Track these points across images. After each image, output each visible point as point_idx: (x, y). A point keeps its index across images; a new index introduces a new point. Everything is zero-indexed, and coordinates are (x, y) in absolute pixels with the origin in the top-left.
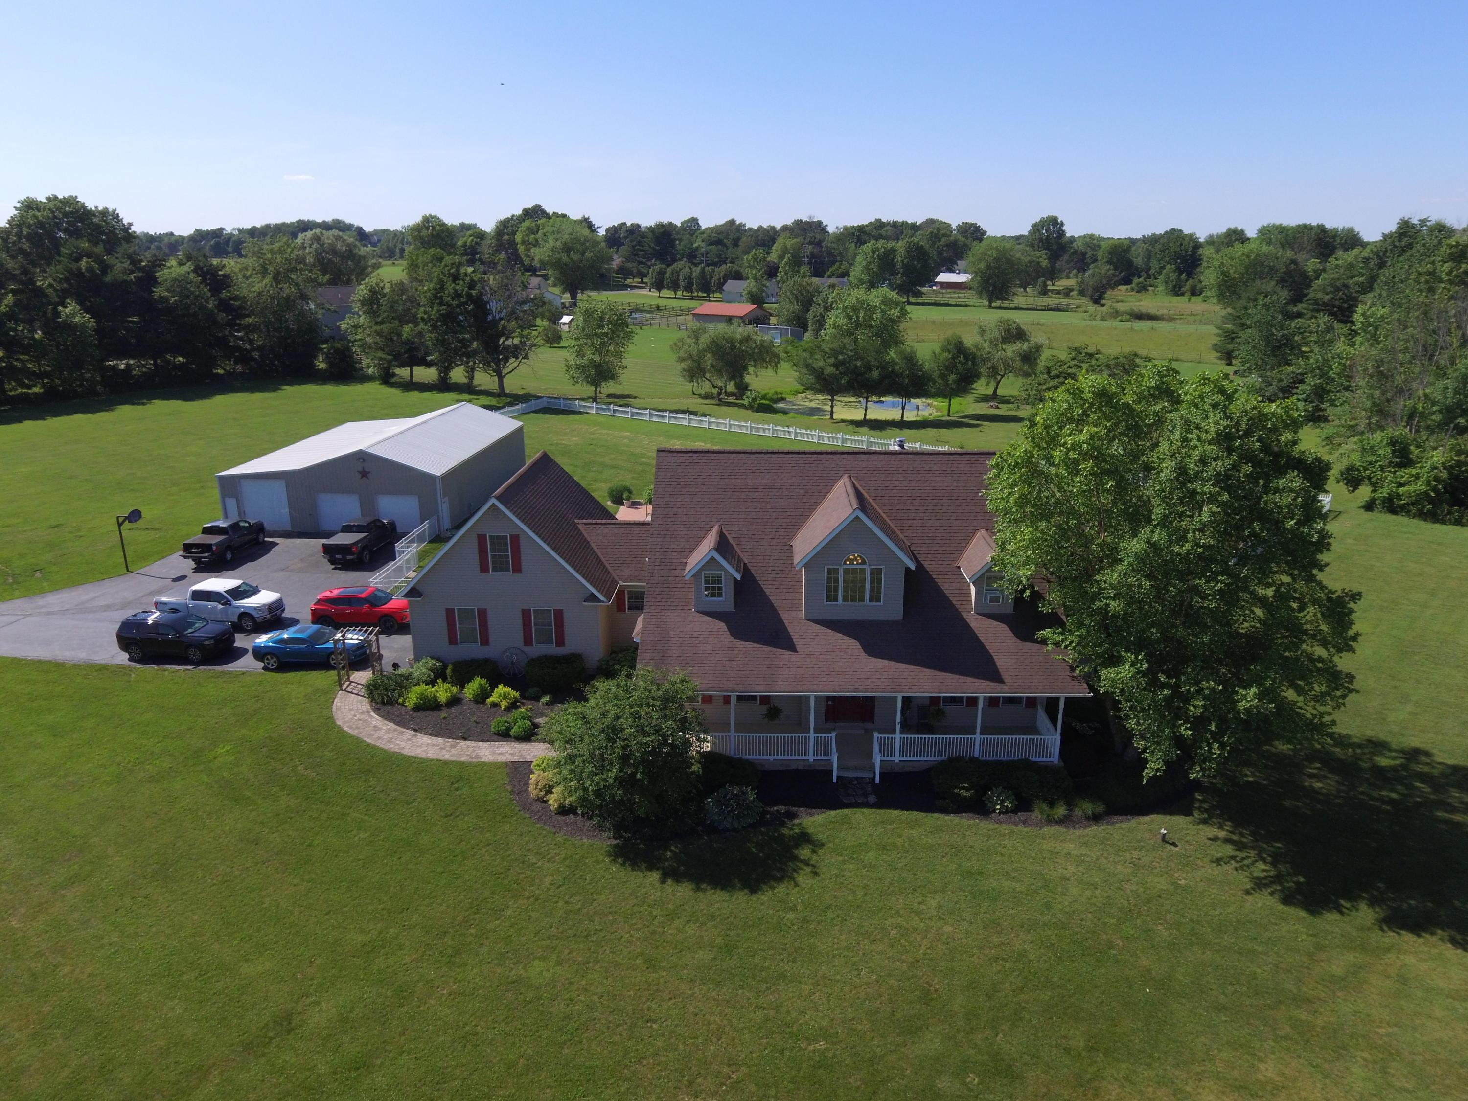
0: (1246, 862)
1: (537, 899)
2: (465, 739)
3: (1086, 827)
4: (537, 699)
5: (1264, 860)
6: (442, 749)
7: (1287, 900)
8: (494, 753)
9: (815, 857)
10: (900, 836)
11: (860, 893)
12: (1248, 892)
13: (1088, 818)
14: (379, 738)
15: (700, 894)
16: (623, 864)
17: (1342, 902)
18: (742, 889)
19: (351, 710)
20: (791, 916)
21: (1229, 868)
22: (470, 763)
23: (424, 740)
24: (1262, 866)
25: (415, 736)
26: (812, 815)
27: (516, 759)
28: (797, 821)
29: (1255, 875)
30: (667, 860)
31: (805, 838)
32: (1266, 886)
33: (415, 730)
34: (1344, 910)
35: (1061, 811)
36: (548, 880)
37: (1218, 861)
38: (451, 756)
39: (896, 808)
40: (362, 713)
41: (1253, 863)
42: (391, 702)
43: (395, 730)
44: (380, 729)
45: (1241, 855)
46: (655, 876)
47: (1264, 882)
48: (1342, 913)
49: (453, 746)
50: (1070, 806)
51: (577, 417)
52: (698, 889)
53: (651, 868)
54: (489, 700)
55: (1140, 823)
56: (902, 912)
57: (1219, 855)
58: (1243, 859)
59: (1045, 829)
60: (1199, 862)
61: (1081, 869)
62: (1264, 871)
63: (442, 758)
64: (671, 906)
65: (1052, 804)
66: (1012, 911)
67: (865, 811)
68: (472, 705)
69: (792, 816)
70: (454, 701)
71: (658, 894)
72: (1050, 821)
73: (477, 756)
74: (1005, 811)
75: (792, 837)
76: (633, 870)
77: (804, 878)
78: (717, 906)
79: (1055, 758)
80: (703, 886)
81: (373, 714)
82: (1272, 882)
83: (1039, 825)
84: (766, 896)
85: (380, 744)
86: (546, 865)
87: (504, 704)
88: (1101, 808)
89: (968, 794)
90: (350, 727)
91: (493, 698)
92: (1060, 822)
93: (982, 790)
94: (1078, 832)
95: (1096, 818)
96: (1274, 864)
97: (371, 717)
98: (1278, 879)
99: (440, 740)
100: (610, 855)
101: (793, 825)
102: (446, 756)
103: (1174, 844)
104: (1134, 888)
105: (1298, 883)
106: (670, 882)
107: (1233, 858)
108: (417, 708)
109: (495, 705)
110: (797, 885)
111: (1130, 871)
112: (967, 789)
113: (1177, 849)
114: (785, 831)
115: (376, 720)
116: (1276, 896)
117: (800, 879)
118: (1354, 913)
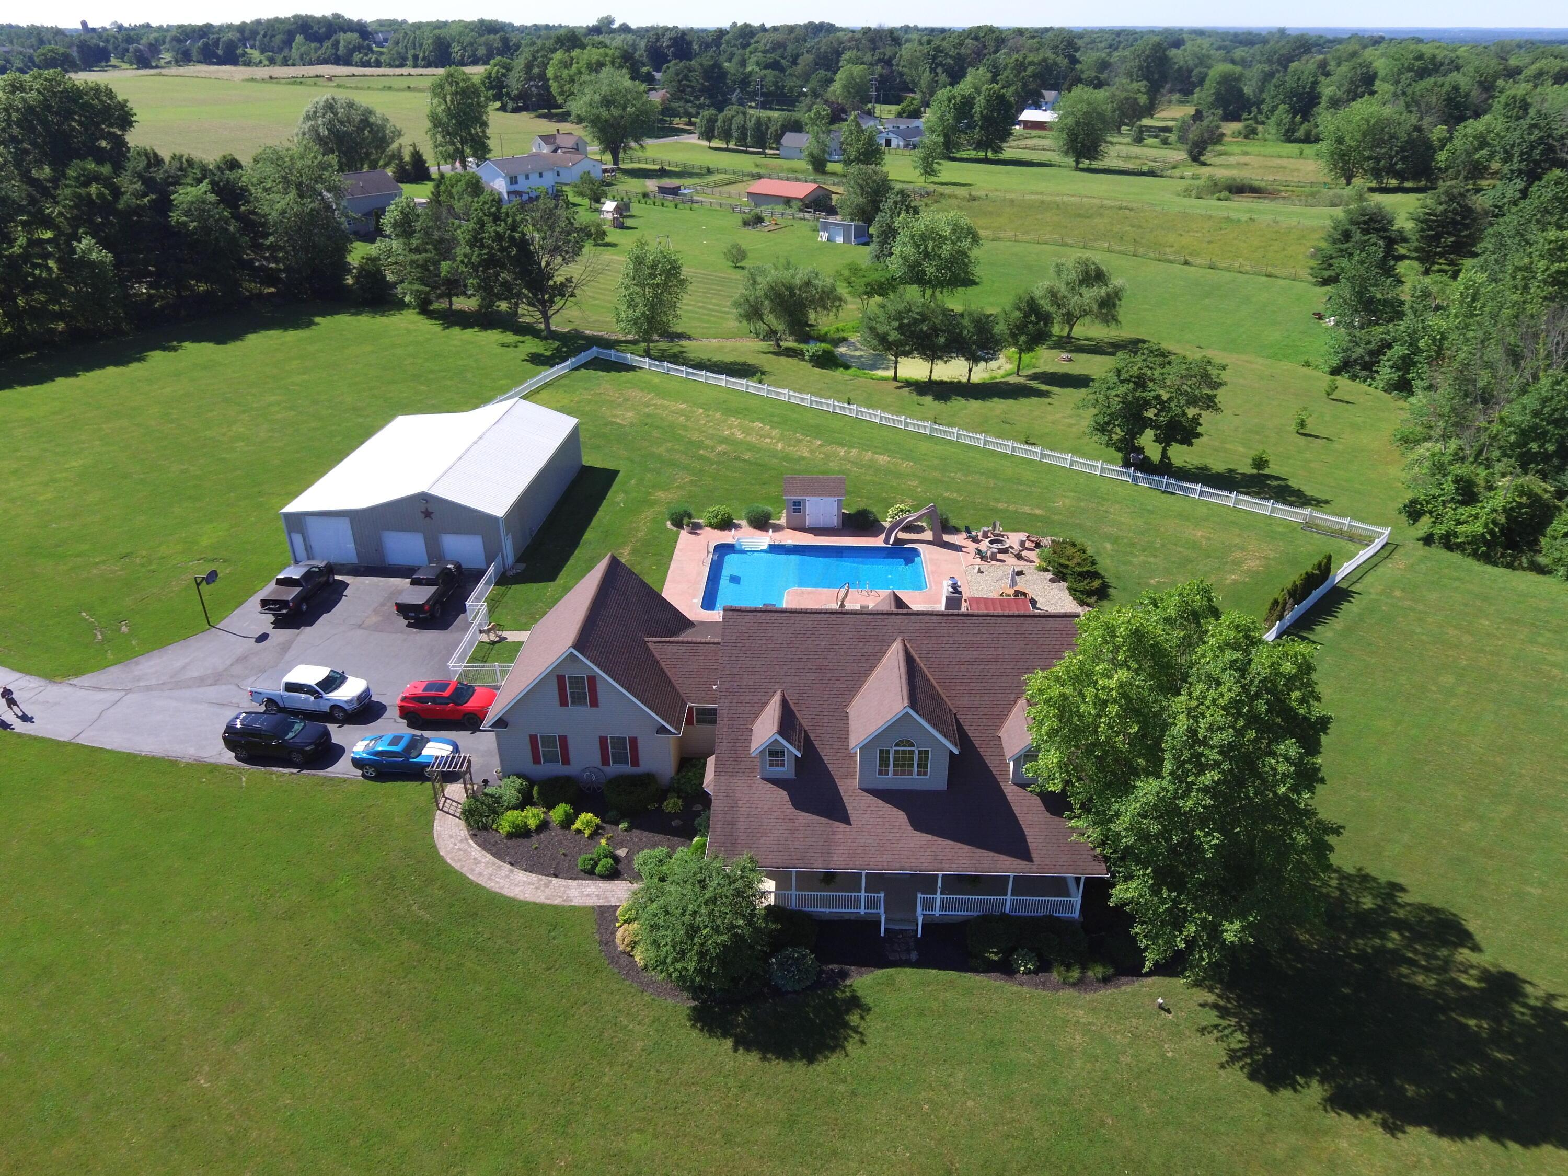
0: (1226, 1032)
1: (631, 1066)
2: (556, 876)
3: (1095, 990)
4: (617, 824)
5: (1241, 1029)
6: (537, 888)
7: (1252, 1077)
8: (582, 895)
9: (863, 1024)
10: (936, 1000)
11: (899, 1064)
12: (1222, 1066)
13: (1098, 980)
14: (480, 874)
15: (767, 1064)
16: (701, 1030)
17: (1298, 1077)
18: (801, 1059)
19: (451, 837)
20: (841, 1088)
21: (1210, 1039)
22: (563, 907)
23: (521, 876)
24: (1239, 1036)
25: (512, 871)
26: (861, 974)
27: (601, 902)
28: (848, 982)
29: (1233, 1046)
30: (738, 1026)
31: (855, 1002)
32: (1239, 1059)
33: (511, 864)
34: (1298, 1087)
35: (1075, 974)
36: (640, 1044)
37: (1203, 1030)
38: (547, 898)
39: (934, 968)
40: (461, 841)
41: (1232, 1033)
42: (486, 828)
43: (494, 864)
44: (480, 862)
45: (1224, 1023)
46: (729, 1043)
47: (1239, 1054)
48: (1295, 1090)
49: (547, 885)
50: (1084, 968)
51: (630, 375)
52: (764, 1058)
53: (725, 1035)
54: (574, 827)
55: (1142, 986)
56: (934, 1084)
57: (1205, 1023)
58: (1225, 1028)
59: (1060, 993)
60: (1187, 1032)
61: (1087, 1038)
62: (1240, 1042)
63: (537, 901)
64: (742, 1077)
65: (1068, 967)
66: (1025, 1085)
67: (908, 970)
68: (560, 832)
69: (844, 975)
70: (544, 826)
71: (732, 1063)
72: (1066, 983)
73: (569, 899)
74: (1028, 972)
75: (844, 1000)
76: (710, 1036)
77: (852, 1046)
78: (781, 1077)
79: (1076, 914)
80: (769, 1056)
81: (471, 842)
82: (1245, 1055)
83: (1056, 988)
84: (820, 1067)
85: (482, 881)
86: (637, 1027)
87: (587, 833)
88: (1111, 971)
89: (996, 958)
90: (453, 860)
91: (577, 825)
92: (1074, 985)
93: (1008, 952)
94: (1088, 997)
95: (1106, 980)
96: (1249, 1034)
97: (470, 845)
98: (1249, 1052)
99: (534, 877)
100: (690, 1020)
101: (846, 986)
102: (541, 897)
103: (1168, 1011)
104: (1129, 1060)
105: (1265, 1055)
106: (741, 1050)
107: (1216, 1026)
108: (510, 836)
109: (579, 831)
110: (847, 1055)
111: (1126, 1041)
112: (996, 954)
113: (1170, 1016)
114: (839, 994)
115: (475, 850)
116: (1245, 1070)
117: (849, 1048)
118: (1306, 1091)
